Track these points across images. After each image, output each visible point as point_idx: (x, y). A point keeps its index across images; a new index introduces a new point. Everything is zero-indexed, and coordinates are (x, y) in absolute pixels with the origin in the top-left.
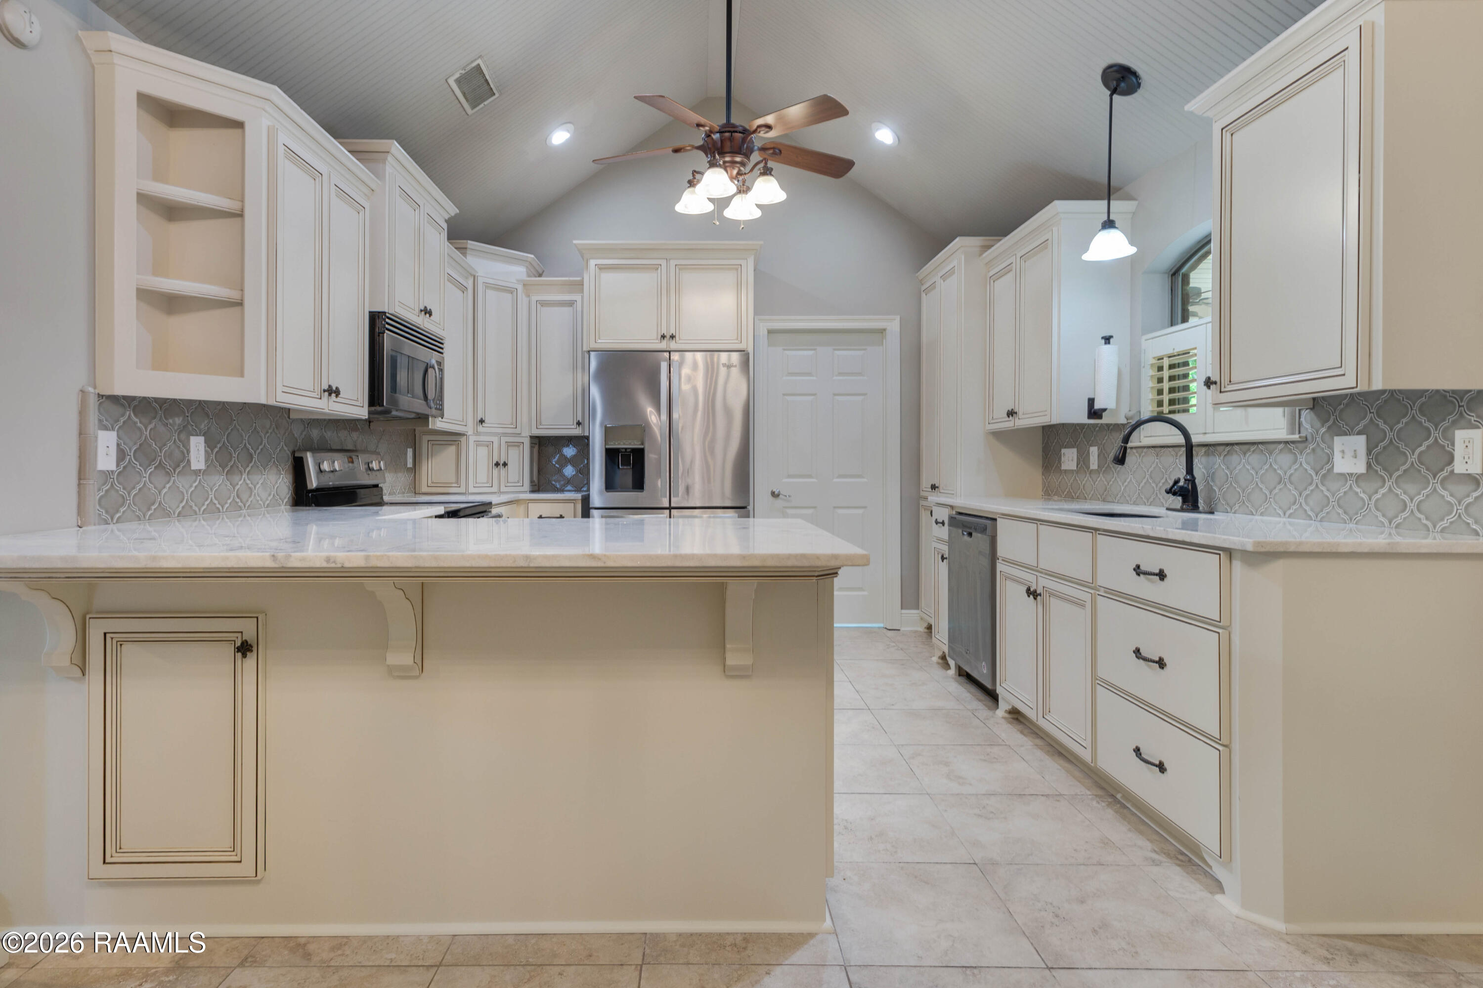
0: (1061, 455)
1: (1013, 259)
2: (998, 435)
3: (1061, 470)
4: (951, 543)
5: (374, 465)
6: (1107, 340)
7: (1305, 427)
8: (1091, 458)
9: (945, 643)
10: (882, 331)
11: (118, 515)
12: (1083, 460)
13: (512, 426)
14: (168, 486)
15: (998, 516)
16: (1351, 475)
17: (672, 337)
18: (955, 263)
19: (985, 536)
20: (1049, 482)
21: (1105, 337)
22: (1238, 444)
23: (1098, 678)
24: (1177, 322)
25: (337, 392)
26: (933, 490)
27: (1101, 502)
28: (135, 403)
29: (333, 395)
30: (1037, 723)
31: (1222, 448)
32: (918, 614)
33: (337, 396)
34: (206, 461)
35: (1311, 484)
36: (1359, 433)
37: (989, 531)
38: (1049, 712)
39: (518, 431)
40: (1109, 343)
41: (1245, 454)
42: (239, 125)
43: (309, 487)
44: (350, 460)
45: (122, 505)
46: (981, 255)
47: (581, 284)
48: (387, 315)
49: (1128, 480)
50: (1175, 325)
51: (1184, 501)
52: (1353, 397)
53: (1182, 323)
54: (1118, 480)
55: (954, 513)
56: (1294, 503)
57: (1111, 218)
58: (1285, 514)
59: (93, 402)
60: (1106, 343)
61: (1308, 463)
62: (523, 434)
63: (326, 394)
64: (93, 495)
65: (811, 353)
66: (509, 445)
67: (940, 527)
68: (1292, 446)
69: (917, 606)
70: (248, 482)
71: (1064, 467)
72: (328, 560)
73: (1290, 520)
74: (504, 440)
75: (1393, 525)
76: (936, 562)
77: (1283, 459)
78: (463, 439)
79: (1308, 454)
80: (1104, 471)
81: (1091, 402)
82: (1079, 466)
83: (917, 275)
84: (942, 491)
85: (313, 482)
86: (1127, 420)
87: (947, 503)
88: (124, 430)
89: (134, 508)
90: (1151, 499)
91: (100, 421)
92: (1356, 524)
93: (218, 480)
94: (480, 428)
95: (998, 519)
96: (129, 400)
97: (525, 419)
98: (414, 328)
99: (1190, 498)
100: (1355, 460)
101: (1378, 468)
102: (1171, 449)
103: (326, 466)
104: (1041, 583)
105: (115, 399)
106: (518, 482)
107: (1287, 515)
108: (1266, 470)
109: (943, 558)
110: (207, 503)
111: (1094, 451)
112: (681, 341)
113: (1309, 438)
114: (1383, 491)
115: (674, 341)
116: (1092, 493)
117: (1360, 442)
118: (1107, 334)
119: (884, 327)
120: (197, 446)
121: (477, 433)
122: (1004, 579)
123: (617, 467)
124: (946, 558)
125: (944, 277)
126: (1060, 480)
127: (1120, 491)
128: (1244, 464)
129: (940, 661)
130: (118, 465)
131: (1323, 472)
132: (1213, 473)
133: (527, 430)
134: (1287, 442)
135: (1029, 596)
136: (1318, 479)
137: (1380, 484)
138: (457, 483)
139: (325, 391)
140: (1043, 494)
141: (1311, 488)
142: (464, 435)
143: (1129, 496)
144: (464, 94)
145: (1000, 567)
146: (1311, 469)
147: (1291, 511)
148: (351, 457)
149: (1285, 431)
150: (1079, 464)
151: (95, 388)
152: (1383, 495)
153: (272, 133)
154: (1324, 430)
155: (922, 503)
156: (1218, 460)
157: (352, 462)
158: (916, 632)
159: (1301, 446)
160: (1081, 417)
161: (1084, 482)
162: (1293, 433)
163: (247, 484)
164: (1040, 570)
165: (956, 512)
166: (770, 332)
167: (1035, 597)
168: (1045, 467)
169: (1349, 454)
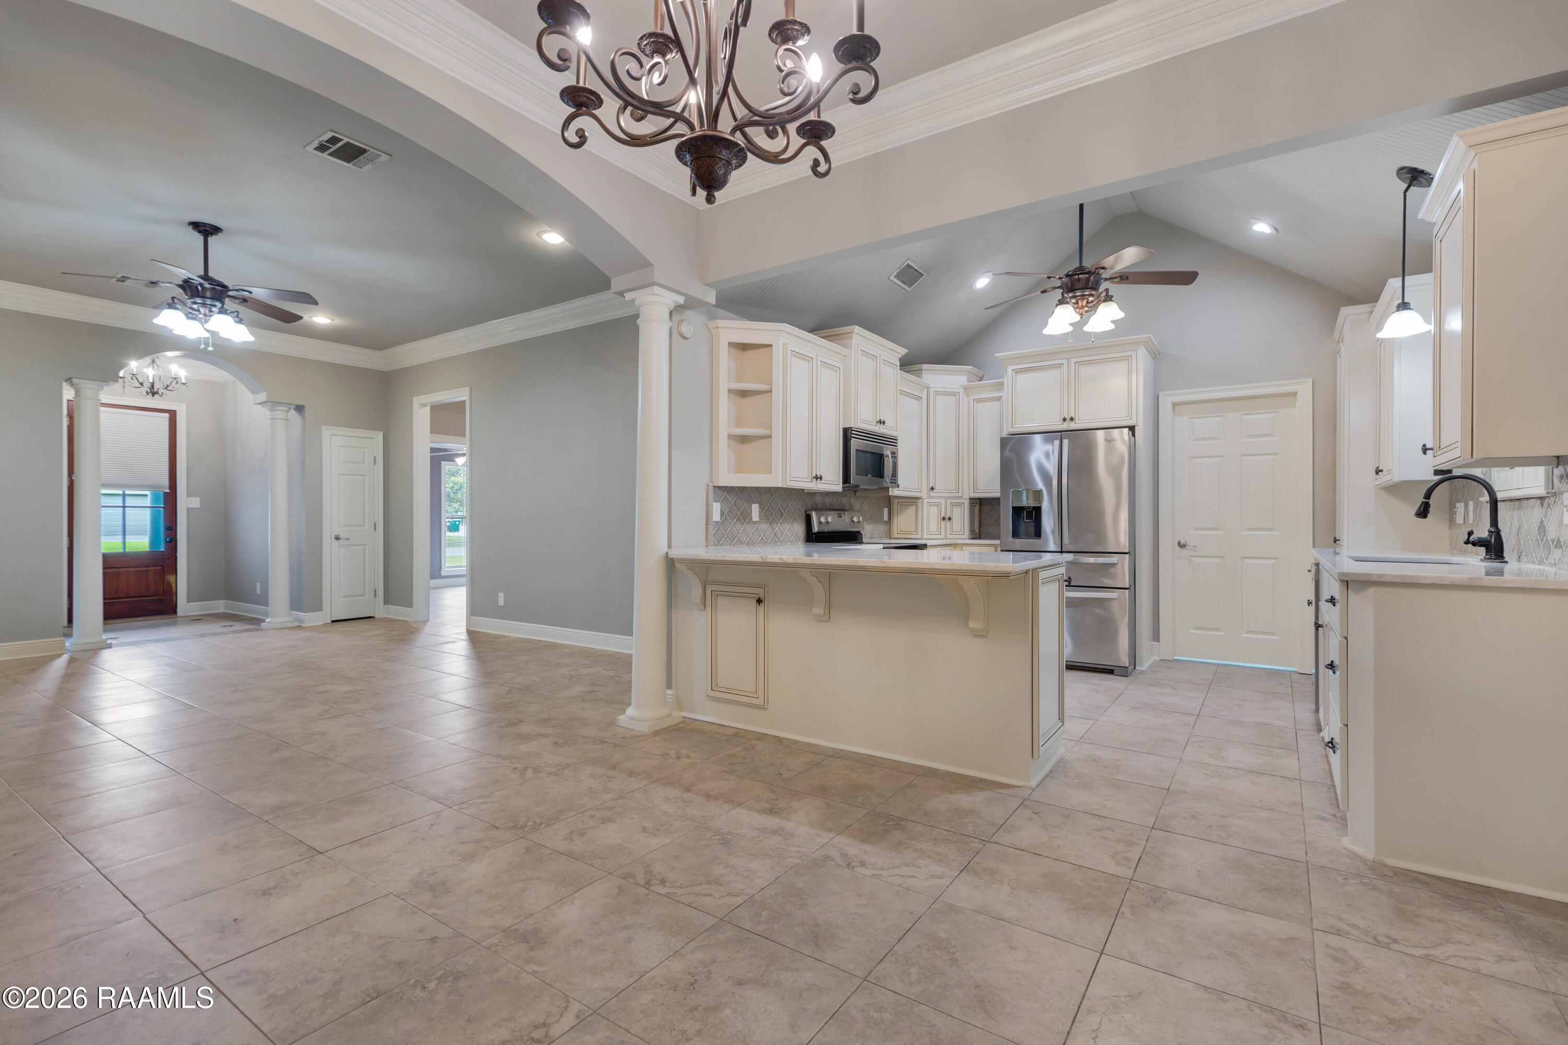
5: (855, 519)
10: (1293, 394)
11: (721, 542)
13: (956, 491)
14: (742, 529)
17: (1072, 419)
25: (821, 478)
28: (728, 489)
29: (819, 480)
33: (821, 480)
34: (760, 516)
39: (960, 494)
42: (771, 346)
43: (813, 532)
44: (839, 516)
45: (723, 537)
47: (1002, 384)
48: (853, 429)
57: (1406, 301)
59: (711, 489)
62: (965, 497)
63: (815, 479)
64: (712, 532)
65: (1219, 418)
66: (953, 505)
70: (781, 528)
72: (780, 559)
74: (949, 501)
78: (920, 501)
85: (816, 529)
88: (724, 501)
89: (728, 539)
91: (714, 498)
93: (764, 526)
94: (932, 494)
96: (726, 488)
97: (966, 486)
98: (873, 433)
103: (823, 520)
105: (719, 488)
106: (960, 531)
110: (760, 538)
112: (1079, 422)
115: (1073, 422)
119: (1295, 390)
120: (755, 508)
121: (930, 497)
123: (1022, 521)
130: (721, 518)
133: (968, 493)
138: (916, 531)
139: (814, 478)
142: (920, 498)
144: (903, 282)
148: (840, 514)
149: (1542, 485)
151: (712, 483)
153: (785, 346)
157: (841, 517)
163: (780, 529)
166: (1175, 405)
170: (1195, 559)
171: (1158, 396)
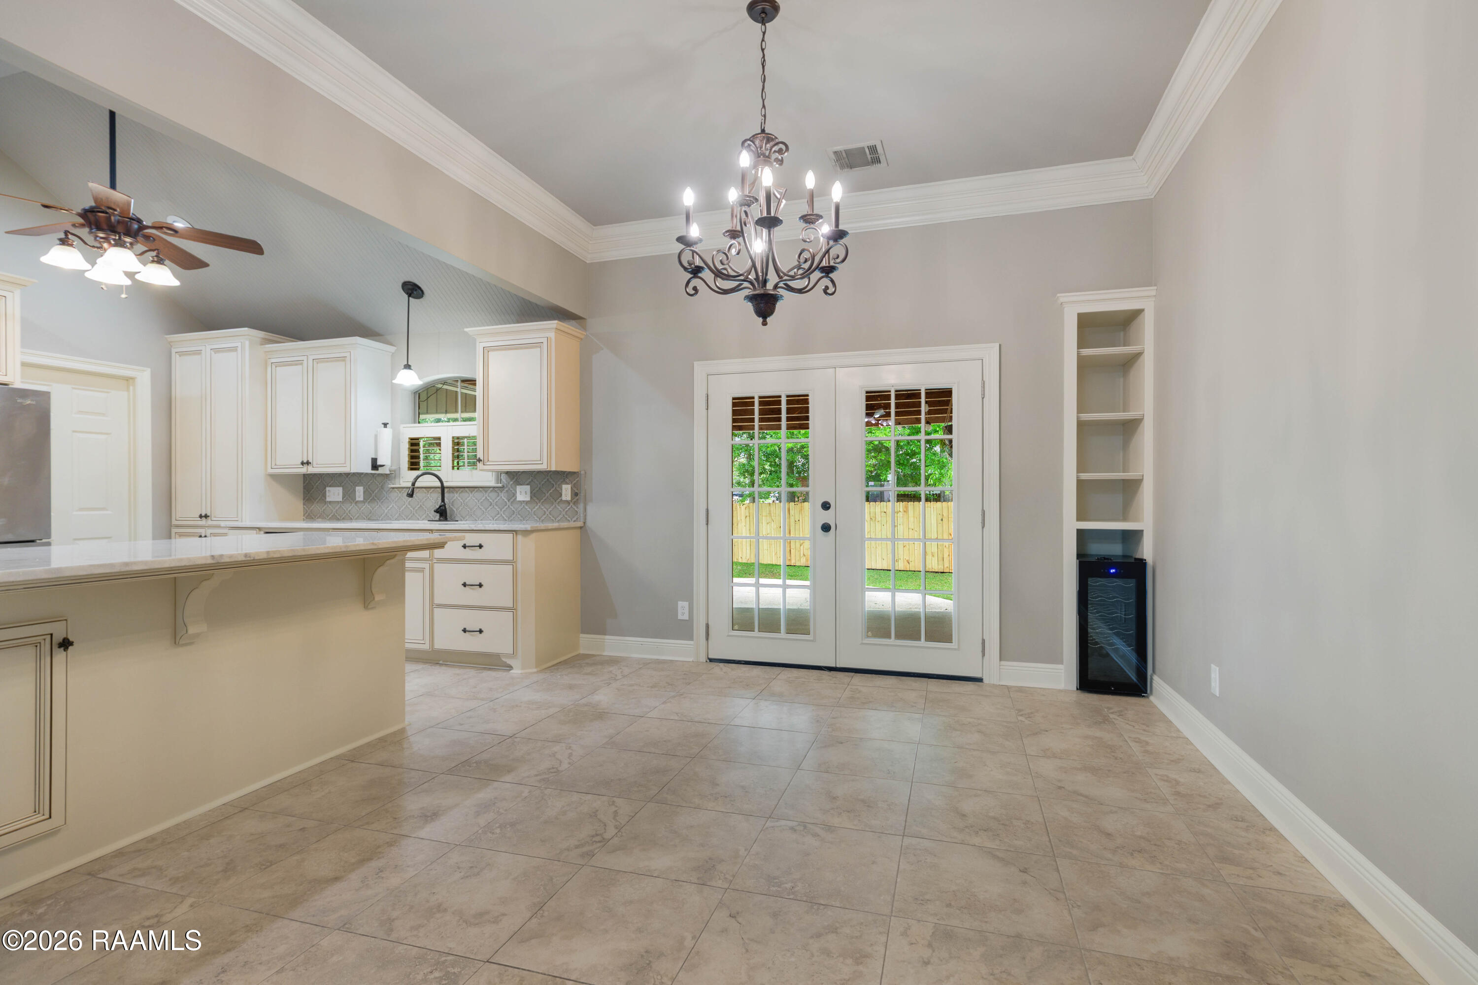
0: (325, 491)
3: (325, 501)
6: (385, 425)
7: (504, 482)
8: (357, 493)
10: (129, 380)
12: (348, 494)
16: (524, 501)
20: (312, 509)
22: (467, 487)
27: (365, 520)
31: (458, 489)
35: (506, 506)
36: (527, 485)
40: (386, 427)
41: (472, 492)
51: (441, 515)
54: (382, 506)
56: (498, 514)
58: (493, 519)
60: (384, 427)
61: (505, 497)
68: (497, 489)
71: (328, 499)
75: (541, 520)
77: (493, 495)
79: (504, 492)
80: (369, 502)
81: (374, 460)
86: (390, 471)
99: (444, 514)
100: (525, 495)
101: (535, 498)
108: (483, 499)
111: (360, 489)
113: (506, 486)
116: (357, 515)
117: (527, 488)
118: (386, 422)
119: (133, 376)
126: (324, 507)
131: (512, 500)
132: (453, 502)
134: (494, 487)
136: (509, 503)
137: (536, 505)
141: (506, 507)
143: (391, 515)
147: (497, 518)
149: (493, 481)
150: (343, 497)
152: (536, 508)
154: (512, 482)
156: (456, 495)
159: (501, 489)
160: (367, 468)
161: (352, 509)
162: (498, 483)
168: (309, 499)
169: (523, 493)
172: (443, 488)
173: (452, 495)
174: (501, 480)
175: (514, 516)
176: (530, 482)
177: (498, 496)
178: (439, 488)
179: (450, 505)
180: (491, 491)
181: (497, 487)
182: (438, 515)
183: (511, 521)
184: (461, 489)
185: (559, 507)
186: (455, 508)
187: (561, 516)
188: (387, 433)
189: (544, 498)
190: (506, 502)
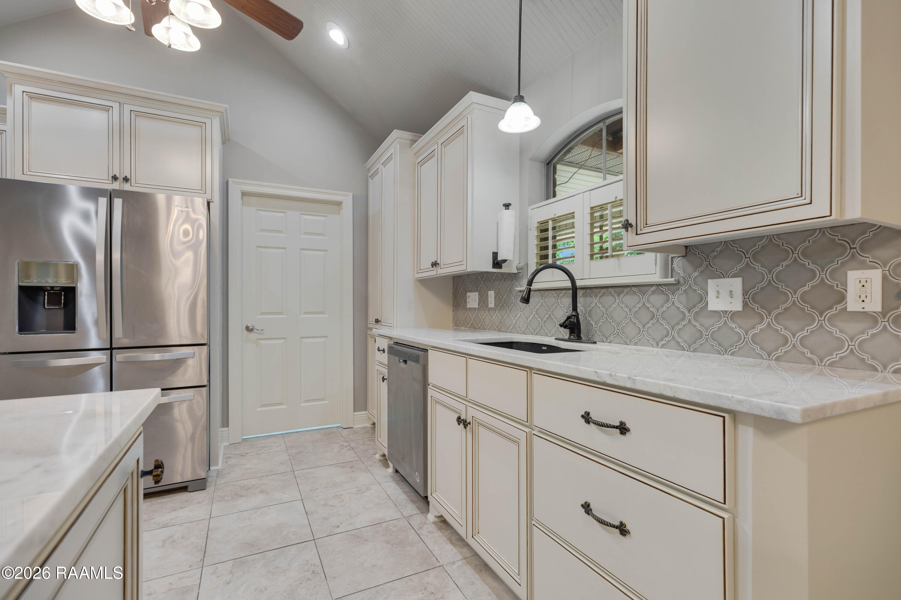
0: (466, 297)
1: (435, 147)
2: (424, 282)
3: (466, 308)
4: (389, 366)
6: (507, 206)
7: (677, 272)
8: (489, 299)
9: (385, 447)
10: (339, 204)
12: (483, 300)
15: (429, 348)
16: (726, 312)
17: (126, 179)
18: (391, 151)
19: (418, 365)
20: (457, 317)
21: (506, 204)
22: (612, 287)
23: (533, 518)
24: (550, 197)
26: (377, 324)
27: (496, 332)
30: (467, 540)
31: (598, 290)
32: (366, 414)
35: (683, 320)
36: (735, 276)
37: (421, 360)
38: (478, 533)
40: (508, 209)
41: (619, 295)
46: (411, 147)
49: (518, 316)
50: (548, 199)
51: (571, 333)
52: (727, 245)
53: (553, 198)
54: (511, 315)
55: (392, 343)
56: (667, 336)
57: (521, 95)
58: (658, 345)
60: (506, 209)
61: (680, 302)
65: (282, 214)
67: (381, 354)
68: (663, 289)
69: (365, 409)
71: (468, 306)
73: (662, 349)
76: (379, 382)
77: (657, 299)
79: (680, 294)
80: (497, 310)
81: (495, 255)
82: (480, 305)
83: (365, 165)
84: (383, 324)
86: (518, 270)
87: (387, 335)
90: (538, 330)
92: (731, 355)
95: (429, 350)
99: (576, 330)
100: (731, 300)
101: (755, 306)
102: (553, 292)
104: (470, 414)
107: (660, 345)
108: (640, 308)
109: (384, 379)
111: (491, 294)
112: (136, 184)
113: (682, 281)
114: (760, 327)
115: (128, 184)
116: (490, 324)
117: (736, 284)
118: (507, 202)
119: (341, 200)
122: (434, 403)
124: (386, 379)
125: (384, 164)
126: (465, 315)
127: (512, 324)
128: (618, 303)
129: (382, 458)
131: (696, 309)
132: (590, 310)
134: (659, 285)
135: (459, 424)
136: (691, 316)
137: (758, 321)
140: (454, 325)
141: (683, 323)
143: (519, 327)
145: (431, 392)
146: (684, 307)
147: (664, 342)
149: (658, 274)
150: (480, 304)
152: (761, 330)
154: (696, 274)
155: (369, 332)
156: (595, 300)
158: (364, 428)
159: (675, 287)
160: (487, 267)
161: (484, 317)
162: (667, 277)
164: (469, 400)
165: (394, 342)
167: (466, 426)
168: (455, 306)
169: (724, 294)
170: (262, 342)
171: (227, 182)
172: (575, 289)
173: (589, 299)
174: (672, 270)
175: (702, 341)
176: (741, 270)
177: (667, 301)
178: (569, 289)
179: (587, 315)
180: (654, 292)
181: (664, 285)
182: (567, 331)
183: (694, 351)
184: (603, 291)
185: (834, 330)
186: (593, 320)
187: (842, 353)
188: (509, 217)
189: (784, 306)
190: (683, 312)
